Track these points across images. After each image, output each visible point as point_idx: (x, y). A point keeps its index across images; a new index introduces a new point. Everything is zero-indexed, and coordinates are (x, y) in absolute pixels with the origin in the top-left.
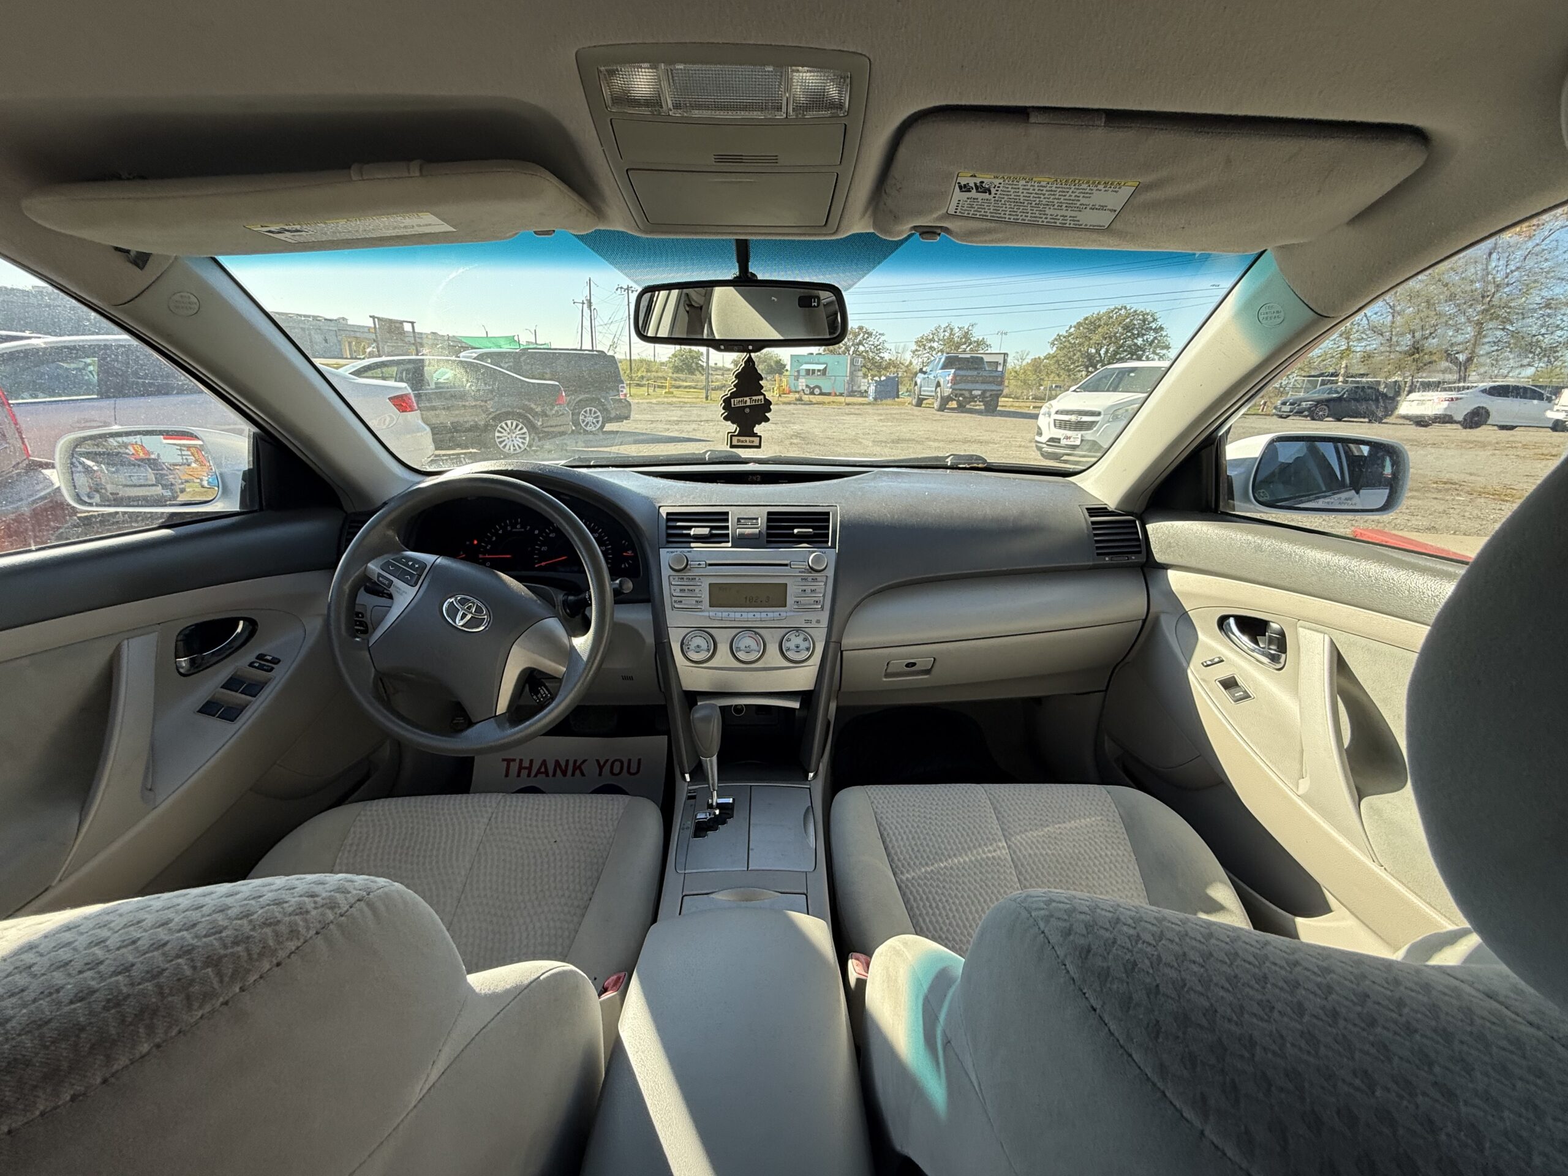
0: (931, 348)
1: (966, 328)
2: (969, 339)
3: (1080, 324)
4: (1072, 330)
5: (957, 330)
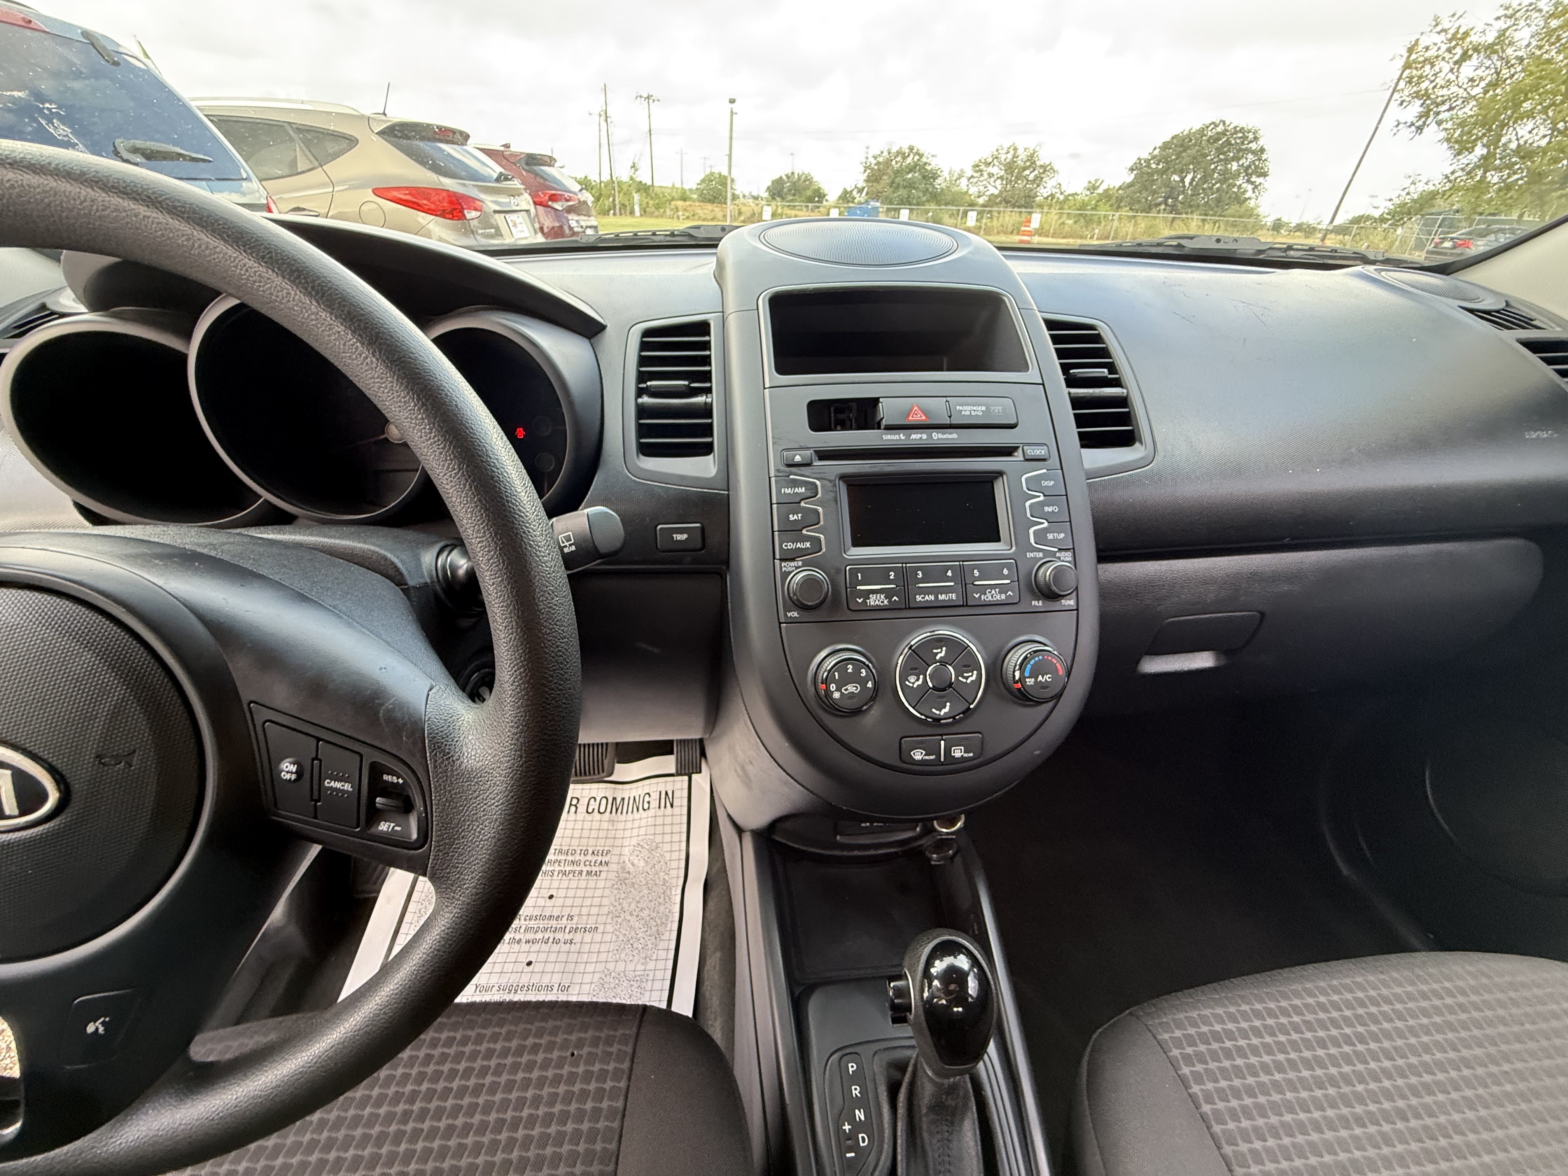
1: (1033, 148)
2: (1035, 163)
3: (1164, 146)
4: (1156, 152)
5: (1021, 151)
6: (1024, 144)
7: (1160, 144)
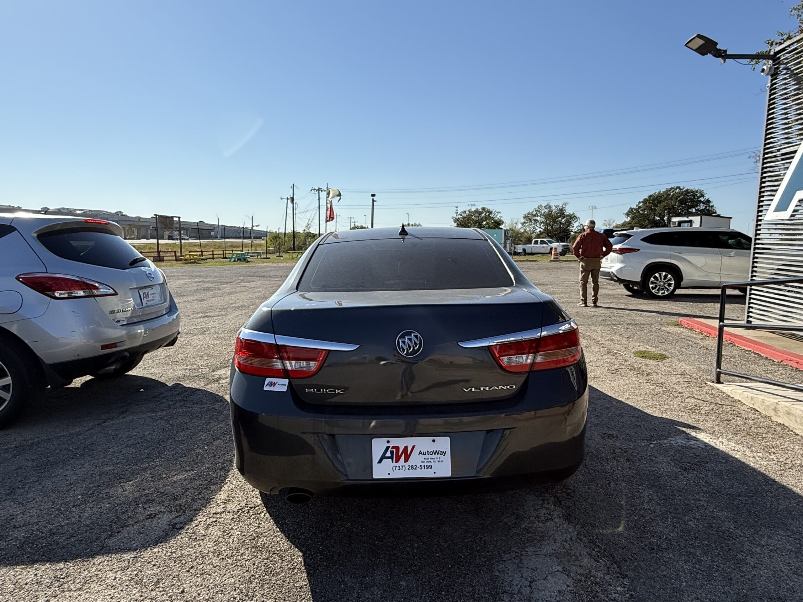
0: (535, 220)
1: (561, 205)
2: (564, 213)
3: (645, 201)
4: (641, 204)
5: (554, 208)
6: (555, 204)
7: (642, 200)
